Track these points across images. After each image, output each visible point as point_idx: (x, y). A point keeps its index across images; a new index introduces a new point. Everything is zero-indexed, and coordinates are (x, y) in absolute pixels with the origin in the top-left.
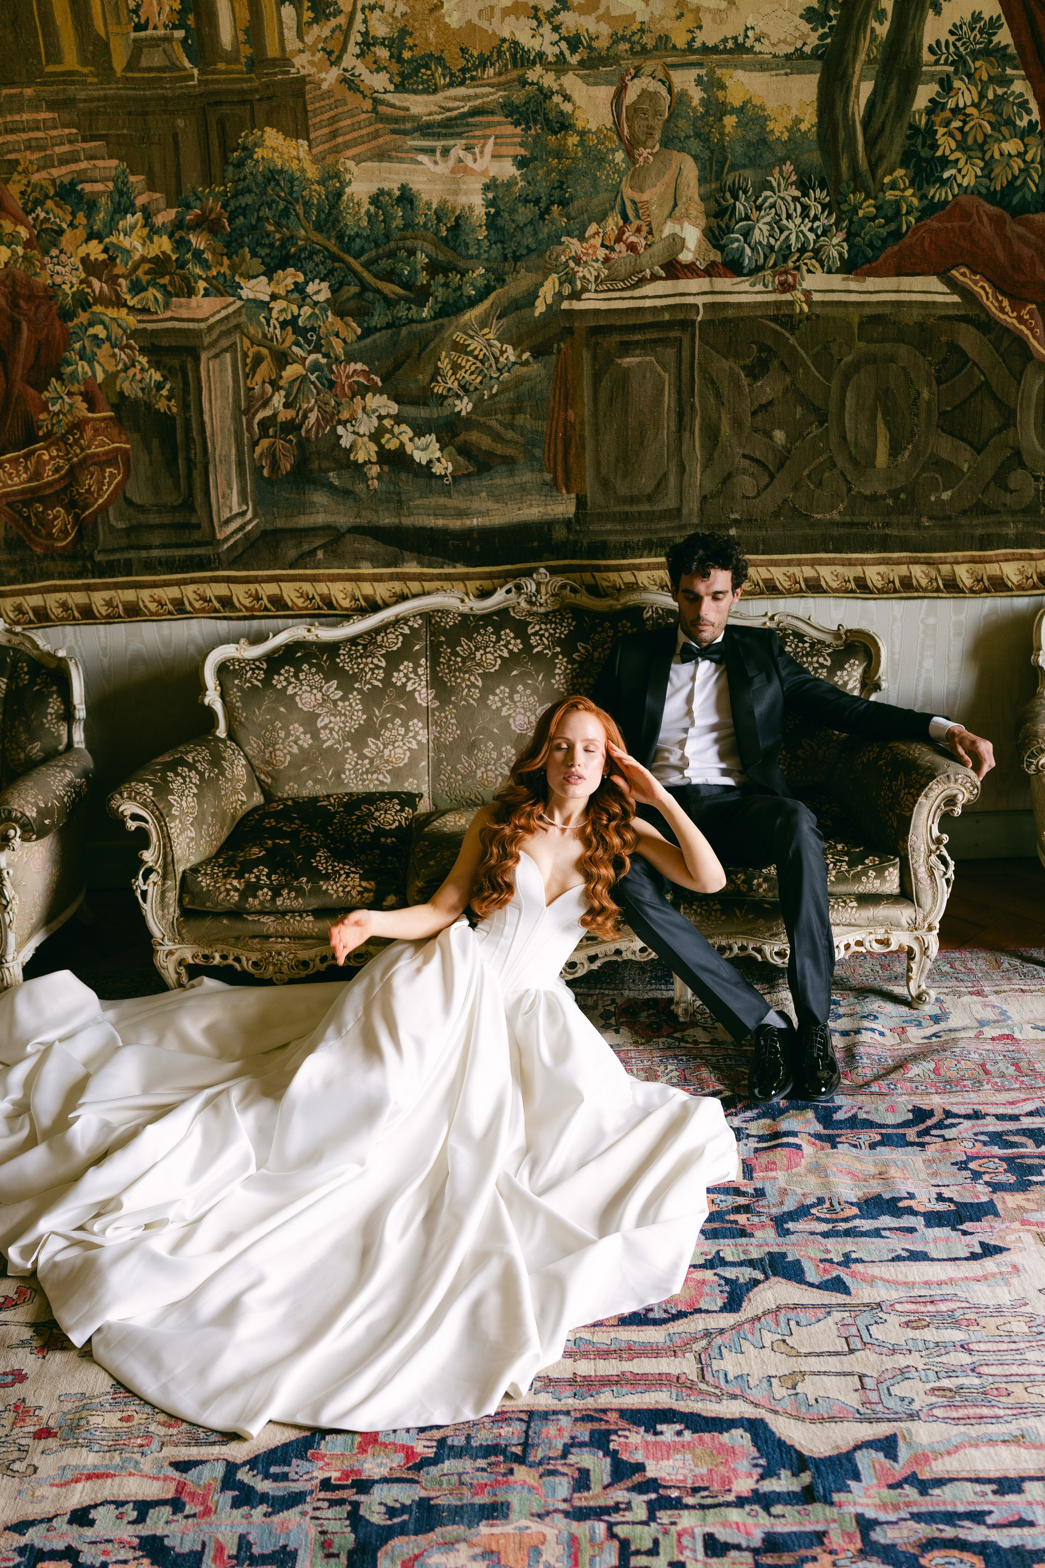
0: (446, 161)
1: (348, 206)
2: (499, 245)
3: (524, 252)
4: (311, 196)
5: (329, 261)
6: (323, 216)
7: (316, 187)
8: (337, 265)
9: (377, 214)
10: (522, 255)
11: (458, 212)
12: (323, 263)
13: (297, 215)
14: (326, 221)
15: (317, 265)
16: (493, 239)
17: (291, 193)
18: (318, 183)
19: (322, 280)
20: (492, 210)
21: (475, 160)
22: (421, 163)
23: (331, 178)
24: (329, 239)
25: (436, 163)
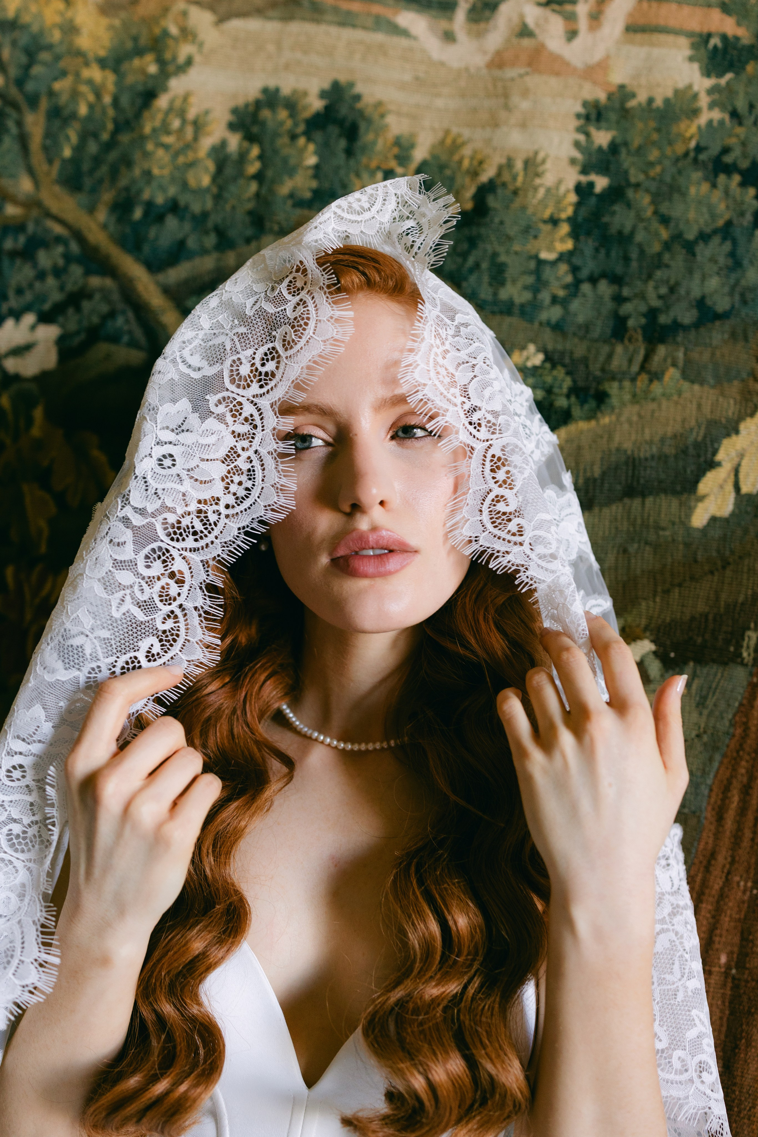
0: (480, 35)
1: (165, 128)
2: (604, 288)
3: (688, 317)
4: (75, 94)
5: (76, 271)
6: (93, 148)
7: (95, 73)
8: (95, 281)
9: (243, 157)
10: (676, 326)
11: (484, 178)
12: (58, 272)
13: (23, 140)
14: (97, 161)
15: (41, 276)
16: (589, 267)
17: (20, 83)
18: (103, 63)
19: (45, 318)
20: (601, 183)
21: (572, 34)
22: (405, 33)
23: (139, 52)
24: (91, 210)
25: (449, 37)
